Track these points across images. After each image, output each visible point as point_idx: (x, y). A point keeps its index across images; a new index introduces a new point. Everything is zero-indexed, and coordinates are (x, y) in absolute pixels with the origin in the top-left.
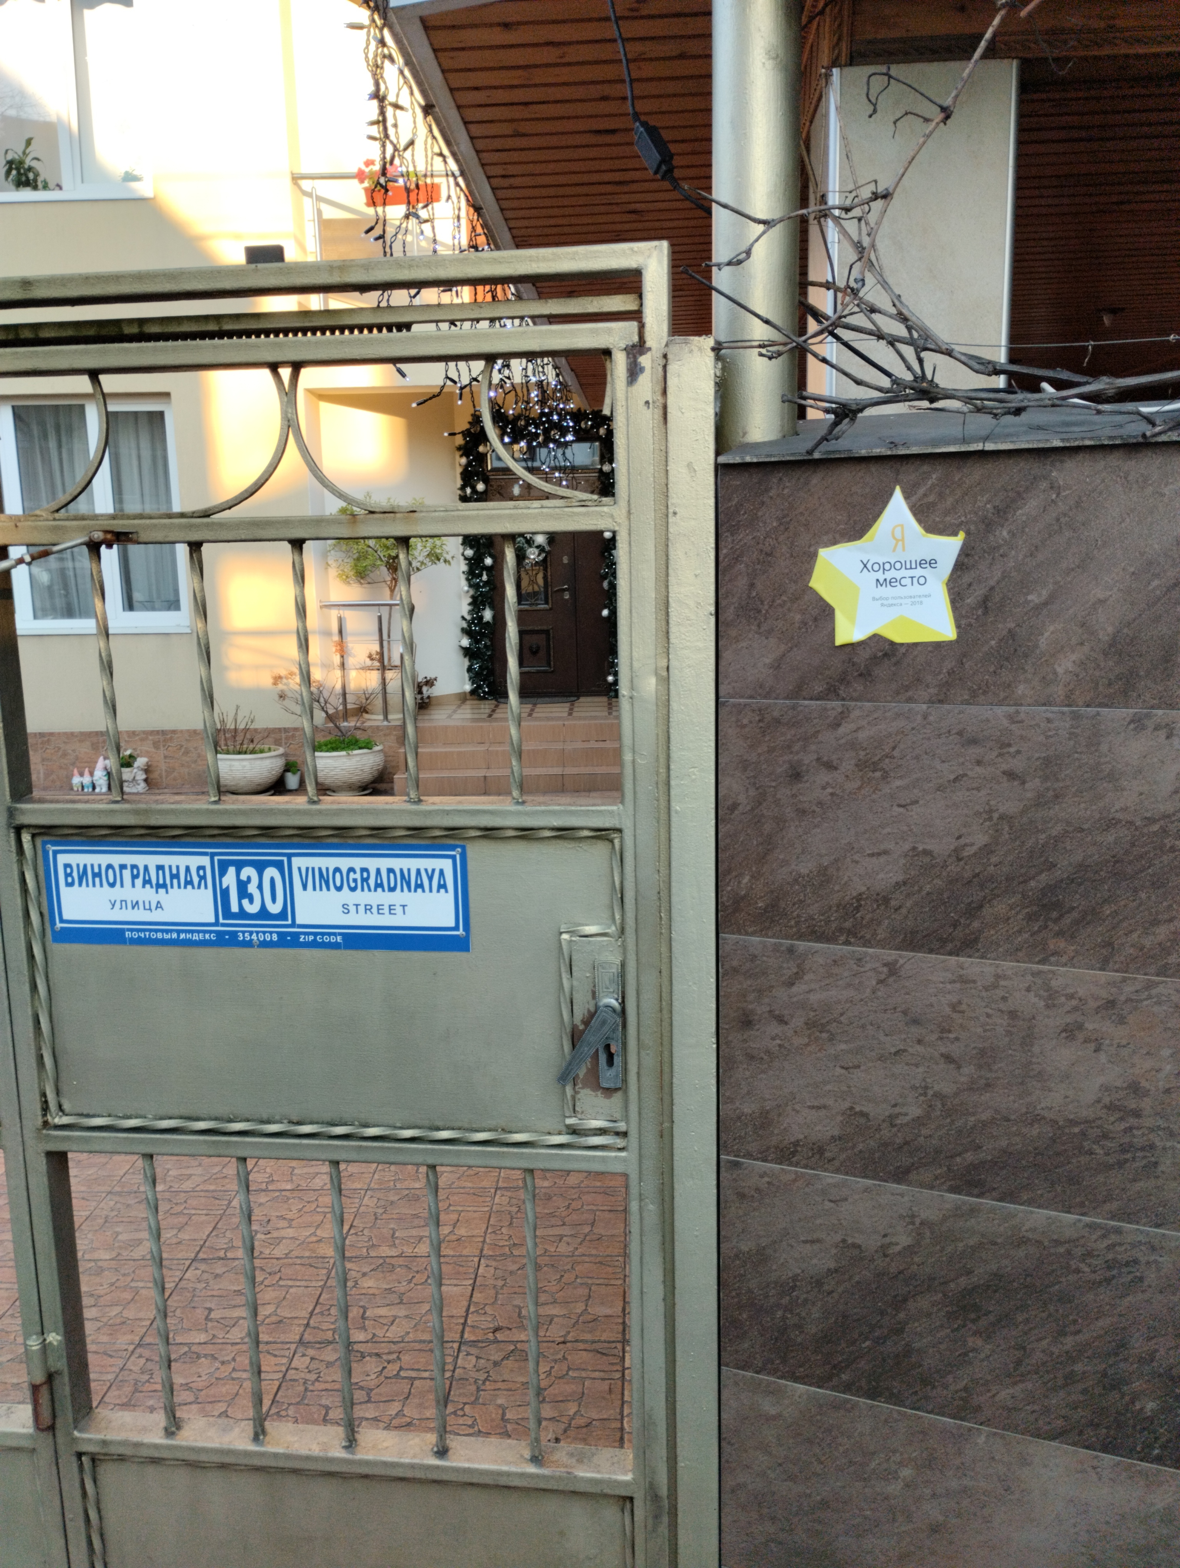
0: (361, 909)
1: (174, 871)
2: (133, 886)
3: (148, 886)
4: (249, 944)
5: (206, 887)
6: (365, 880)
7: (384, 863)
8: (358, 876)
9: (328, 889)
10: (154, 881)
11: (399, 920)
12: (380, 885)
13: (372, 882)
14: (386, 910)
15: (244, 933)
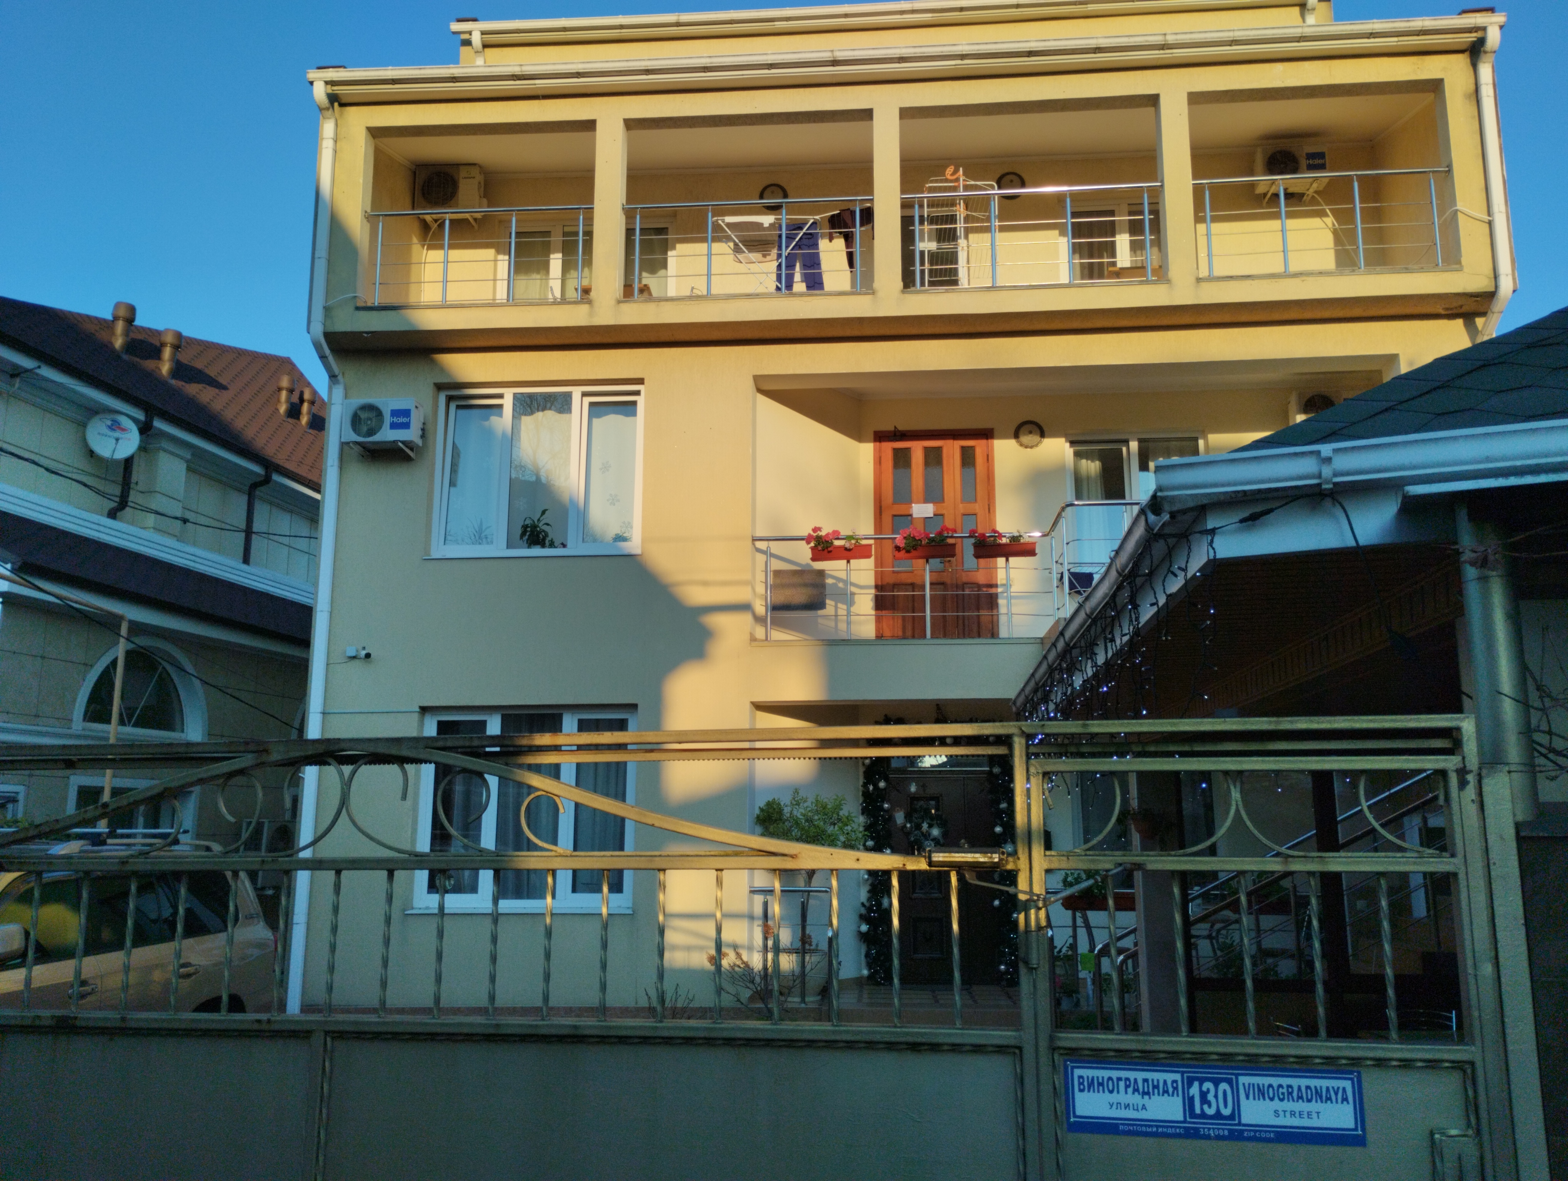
0: (1288, 1114)
1: (1156, 1083)
2: (1126, 1092)
3: (1136, 1093)
4: (1207, 1137)
5: (1178, 1095)
6: (1290, 1094)
7: (1304, 1082)
8: (1285, 1090)
9: (1264, 1099)
10: (1141, 1090)
11: (1314, 1123)
12: (1300, 1097)
13: (1295, 1094)
14: (1305, 1116)
15: (1204, 1128)
